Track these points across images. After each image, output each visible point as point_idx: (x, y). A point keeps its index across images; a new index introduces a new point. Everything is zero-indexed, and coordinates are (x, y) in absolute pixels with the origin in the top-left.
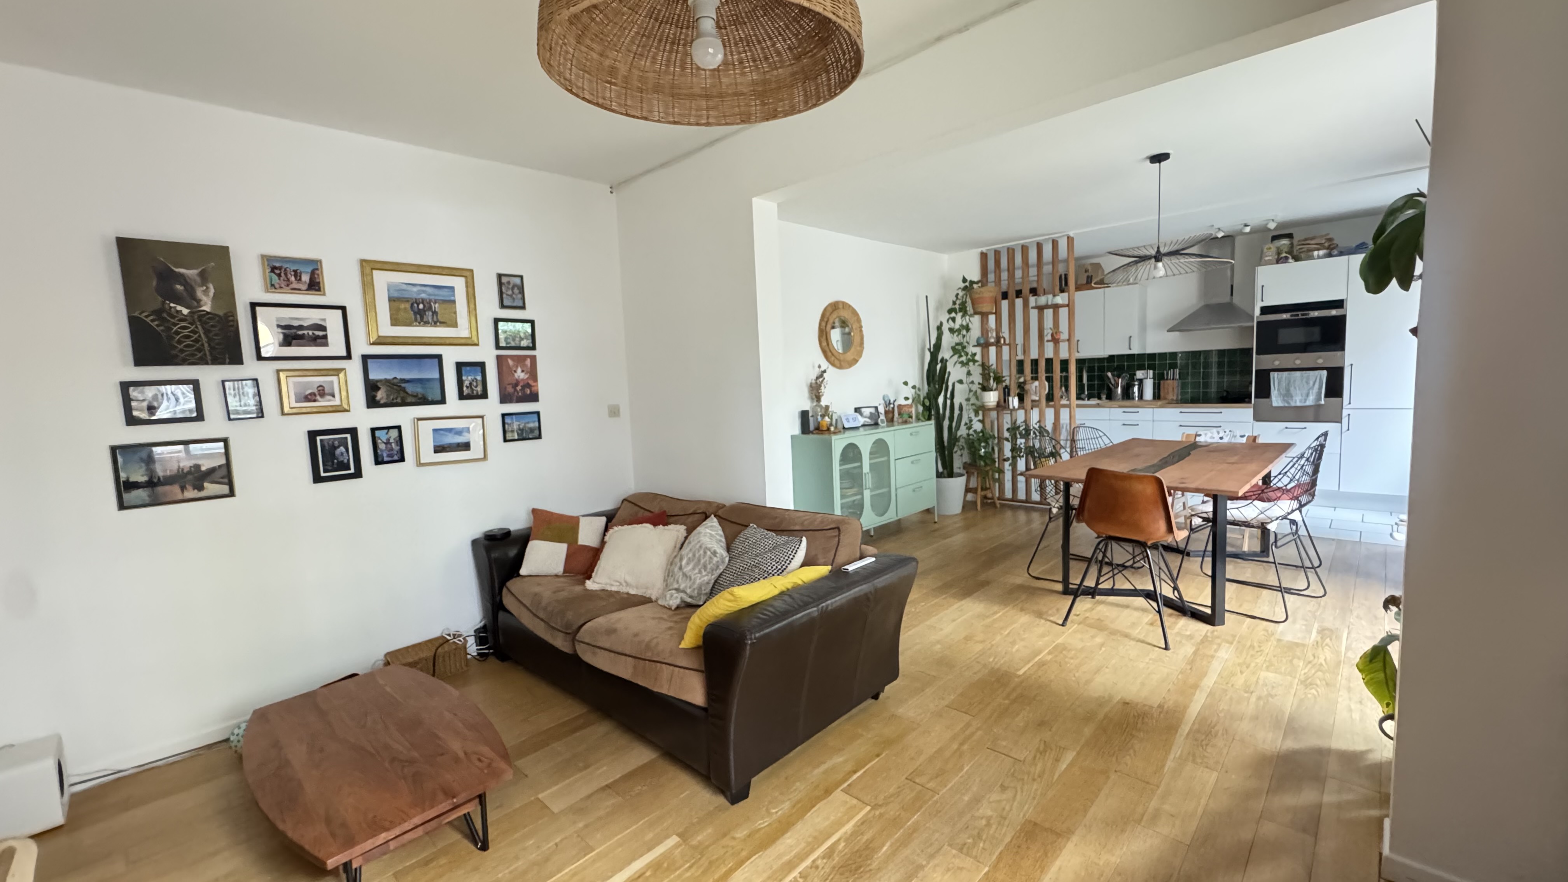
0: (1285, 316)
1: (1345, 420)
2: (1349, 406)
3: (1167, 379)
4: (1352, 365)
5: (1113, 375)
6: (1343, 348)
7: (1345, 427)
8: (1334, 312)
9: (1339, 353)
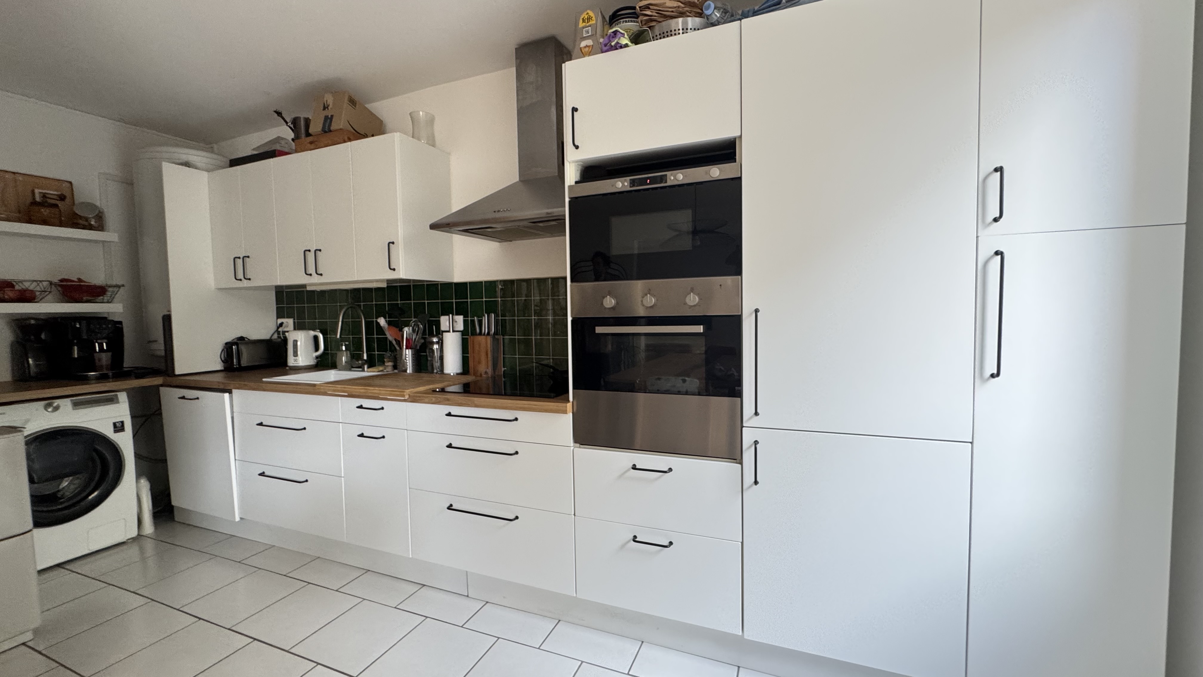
0: (621, 184)
1: (748, 457)
2: (756, 421)
3: (480, 334)
4: (757, 311)
5: (389, 323)
6: (738, 272)
7: (749, 478)
8: (715, 172)
9: (728, 280)
